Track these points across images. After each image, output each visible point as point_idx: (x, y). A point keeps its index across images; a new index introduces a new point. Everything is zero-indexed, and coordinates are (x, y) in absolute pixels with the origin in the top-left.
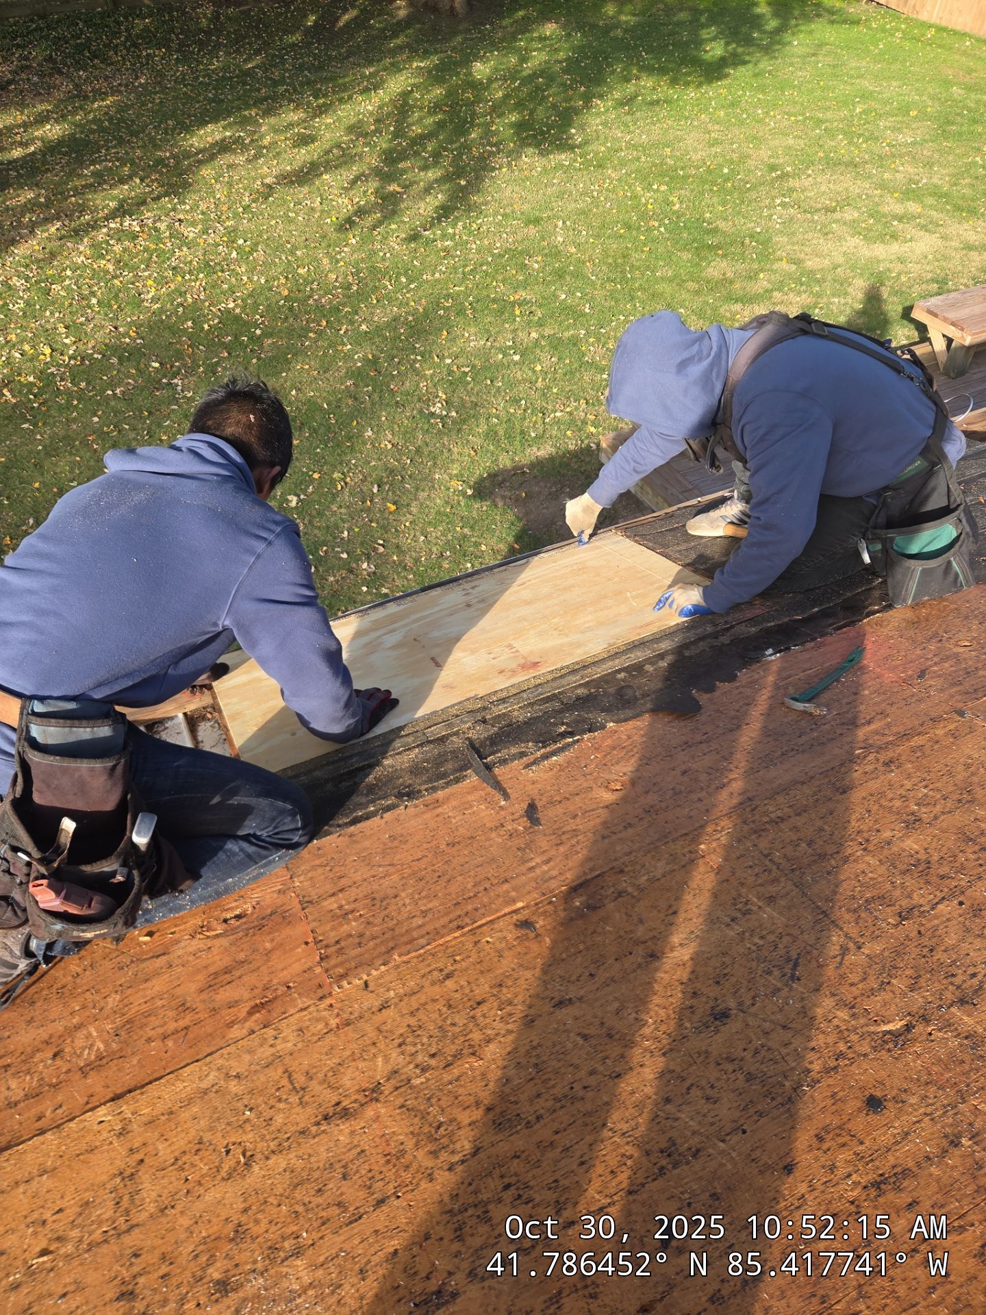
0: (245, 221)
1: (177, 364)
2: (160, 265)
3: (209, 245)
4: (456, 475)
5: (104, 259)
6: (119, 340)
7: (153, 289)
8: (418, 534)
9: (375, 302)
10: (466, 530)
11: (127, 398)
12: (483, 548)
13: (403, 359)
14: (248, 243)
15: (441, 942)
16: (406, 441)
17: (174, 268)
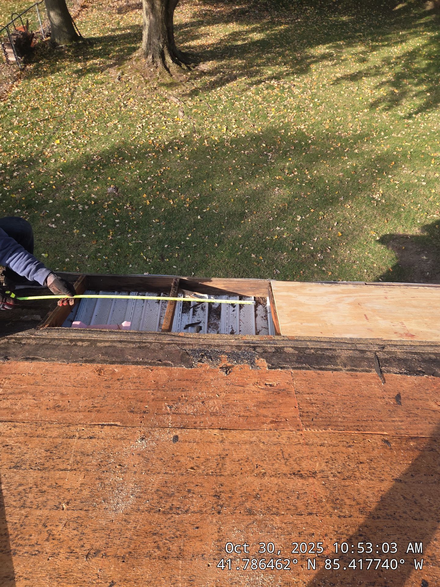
0: (321, 91)
1: (272, 147)
2: (280, 103)
3: (302, 98)
4: (374, 229)
5: (259, 95)
6: (253, 131)
7: (274, 113)
8: (347, 249)
9: (365, 141)
10: (370, 255)
11: (248, 156)
12: (375, 265)
13: (369, 170)
14: (319, 101)
15: (349, 432)
16: (357, 207)
17: (285, 106)
